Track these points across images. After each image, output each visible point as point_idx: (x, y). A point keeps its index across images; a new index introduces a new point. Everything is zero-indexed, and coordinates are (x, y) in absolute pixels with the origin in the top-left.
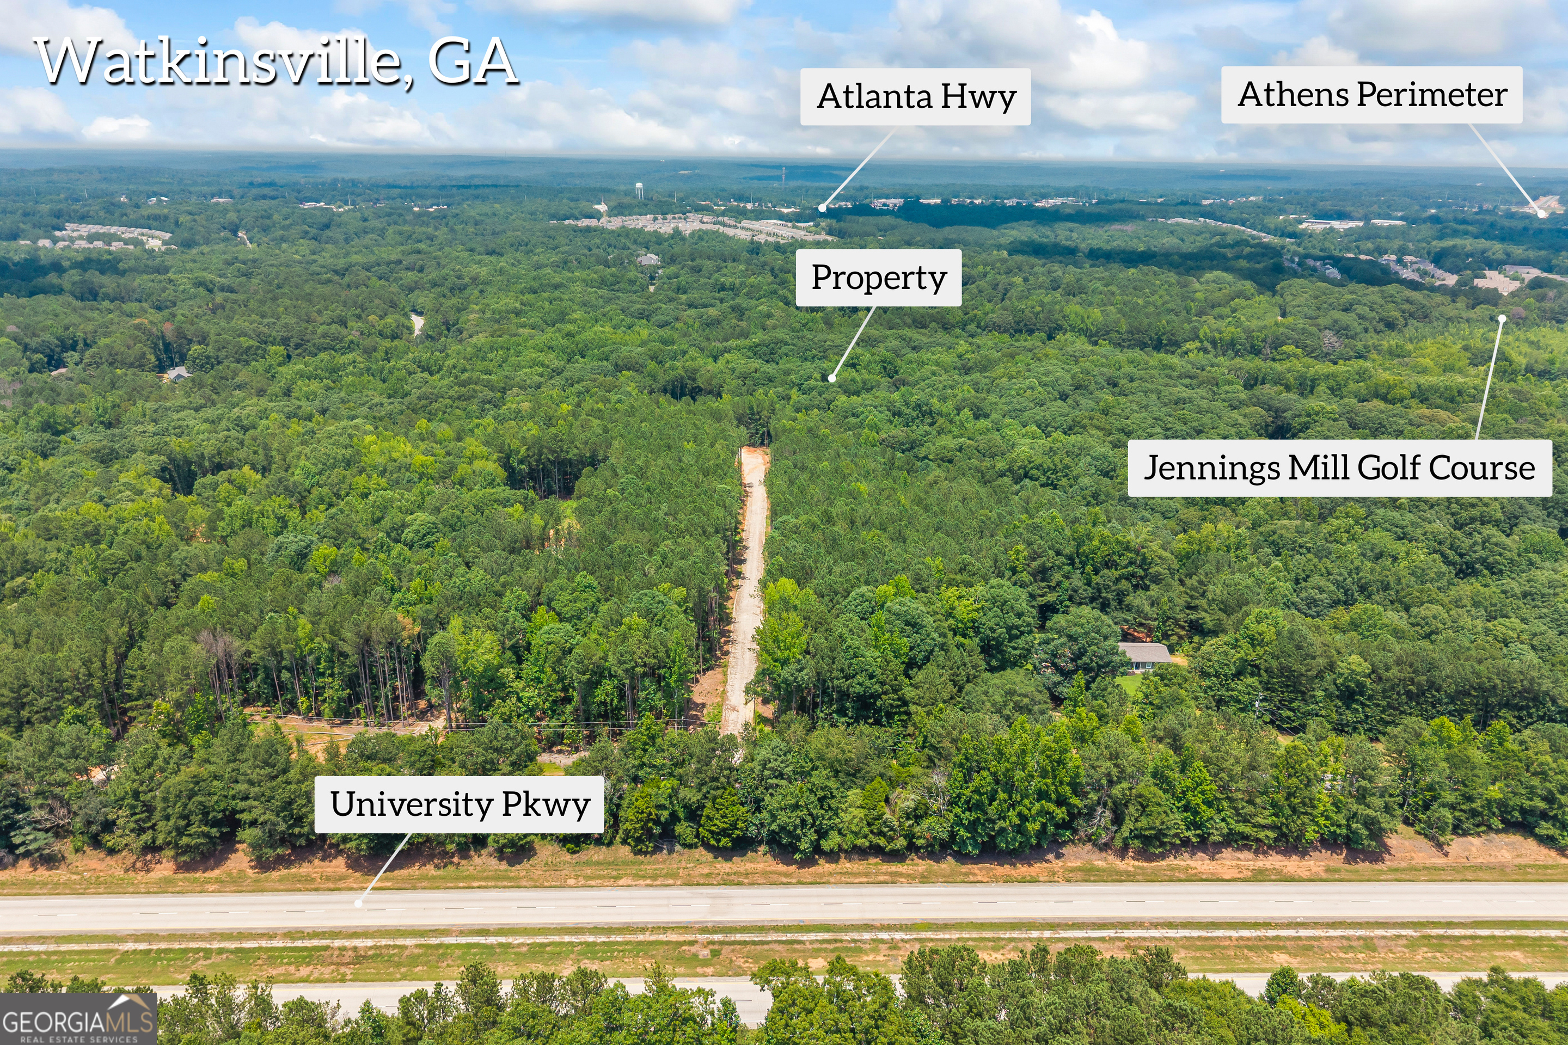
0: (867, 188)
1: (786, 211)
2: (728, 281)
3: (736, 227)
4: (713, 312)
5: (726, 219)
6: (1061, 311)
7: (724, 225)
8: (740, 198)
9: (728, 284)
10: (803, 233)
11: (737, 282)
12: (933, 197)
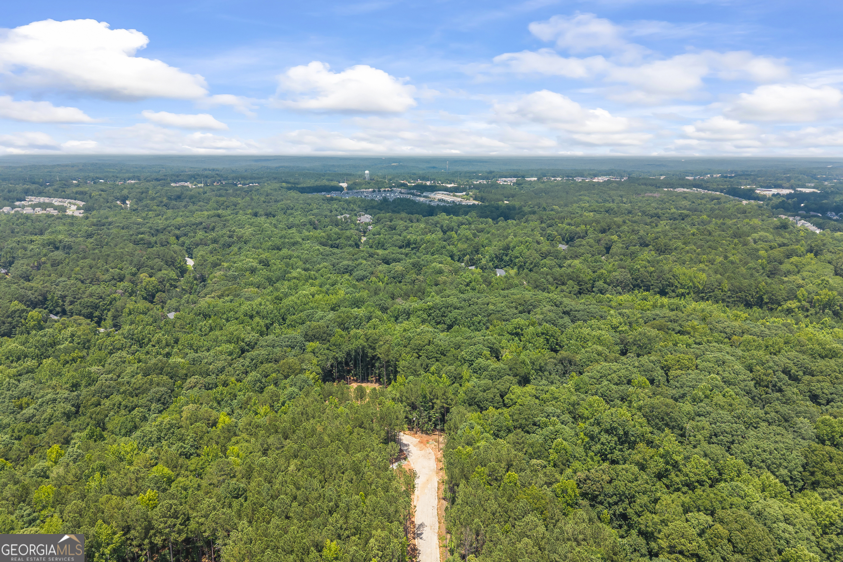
0: (494, 172)
1: (449, 186)
2: (412, 237)
3: (420, 196)
4: (399, 267)
5: (415, 191)
6: (670, 271)
7: (413, 194)
8: (424, 178)
9: (412, 240)
10: (459, 199)
11: (419, 238)
12: (532, 176)
